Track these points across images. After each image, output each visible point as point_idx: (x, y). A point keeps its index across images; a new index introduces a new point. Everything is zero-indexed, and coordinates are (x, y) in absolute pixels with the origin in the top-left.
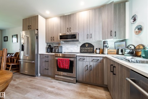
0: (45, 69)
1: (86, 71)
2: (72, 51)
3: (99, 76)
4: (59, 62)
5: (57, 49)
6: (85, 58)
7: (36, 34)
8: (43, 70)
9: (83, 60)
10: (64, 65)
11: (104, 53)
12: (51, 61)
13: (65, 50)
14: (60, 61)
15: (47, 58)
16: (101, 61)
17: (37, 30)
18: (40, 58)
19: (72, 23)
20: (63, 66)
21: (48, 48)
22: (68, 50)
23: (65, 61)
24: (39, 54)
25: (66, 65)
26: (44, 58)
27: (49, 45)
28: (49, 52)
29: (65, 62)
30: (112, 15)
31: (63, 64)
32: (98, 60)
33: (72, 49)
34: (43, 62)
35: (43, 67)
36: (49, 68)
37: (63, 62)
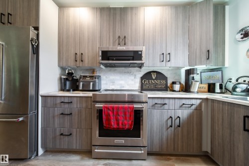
0: (62, 134)
1: (168, 129)
2: (124, 87)
3: (193, 136)
4: (108, 115)
5: (92, 83)
6: (166, 101)
7: (32, 40)
8: (55, 138)
9: (161, 107)
10: (120, 122)
11: (192, 90)
12: (80, 112)
13: (107, 84)
14: (110, 112)
15: (67, 105)
16: (197, 108)
17: (37, 29)
18: (44, 106)
19: (130, 27)
20: (118, 124)
21: (66, 79)
22: (113, 85)
23: (122, 110)
24: (41, 96)
25: (125, 121)
26: (58, 106)
27: (69, 73)
28: (69, 91)
29: (123, 115)
30: (210, 22)
31: (117, 119)
32: (192, 105)
33: (122, 82)
34: (54, 117)
35: (55, 130)
36: (74, 130)
37: (117, 114)
